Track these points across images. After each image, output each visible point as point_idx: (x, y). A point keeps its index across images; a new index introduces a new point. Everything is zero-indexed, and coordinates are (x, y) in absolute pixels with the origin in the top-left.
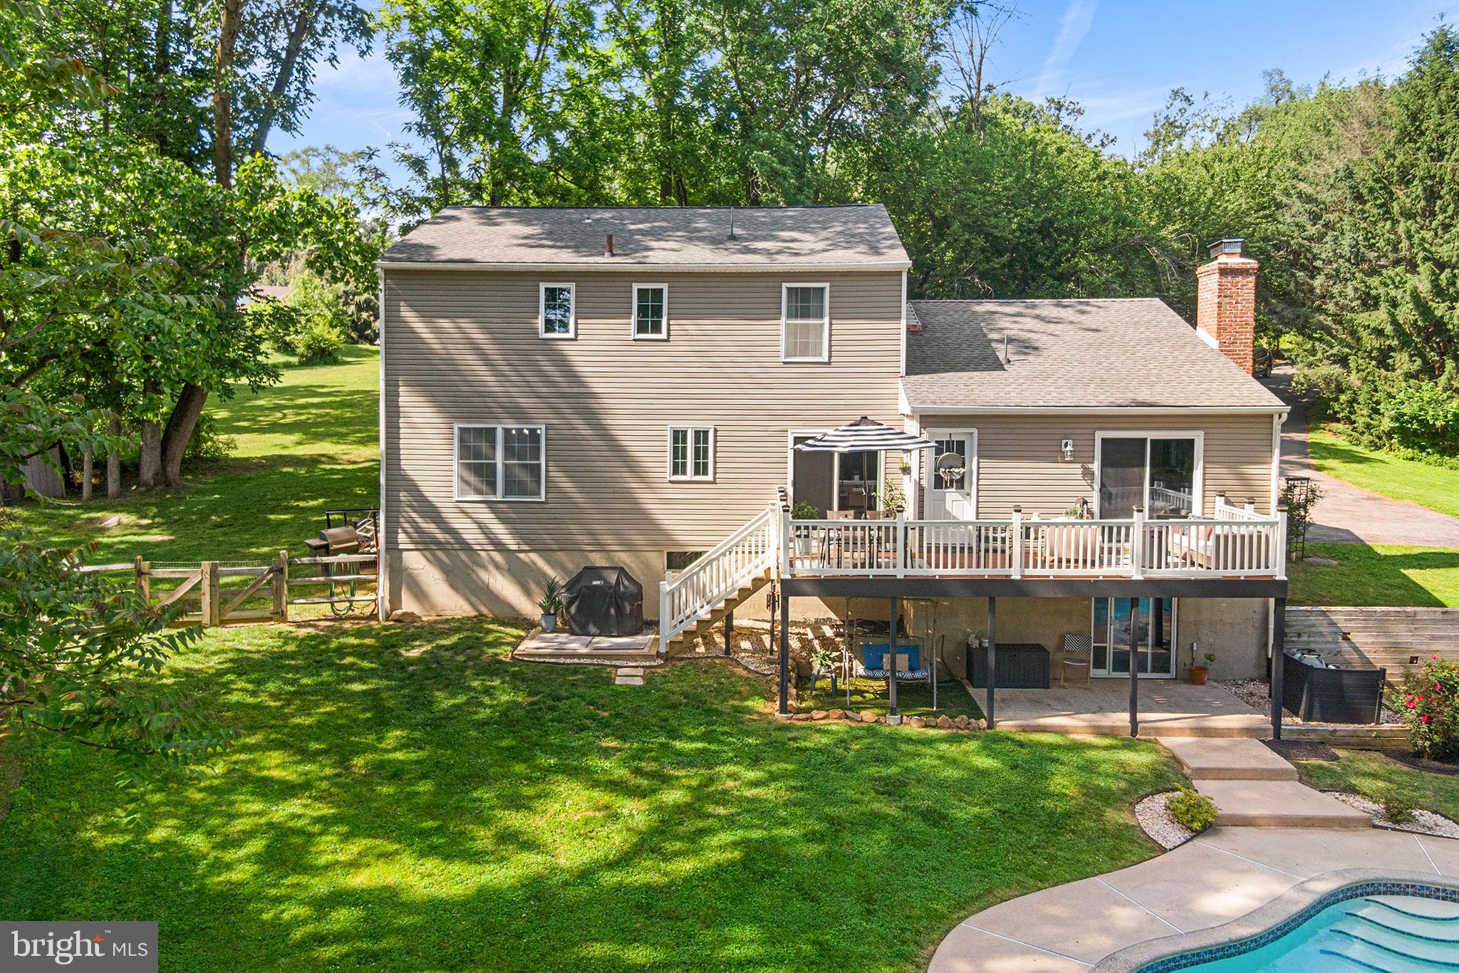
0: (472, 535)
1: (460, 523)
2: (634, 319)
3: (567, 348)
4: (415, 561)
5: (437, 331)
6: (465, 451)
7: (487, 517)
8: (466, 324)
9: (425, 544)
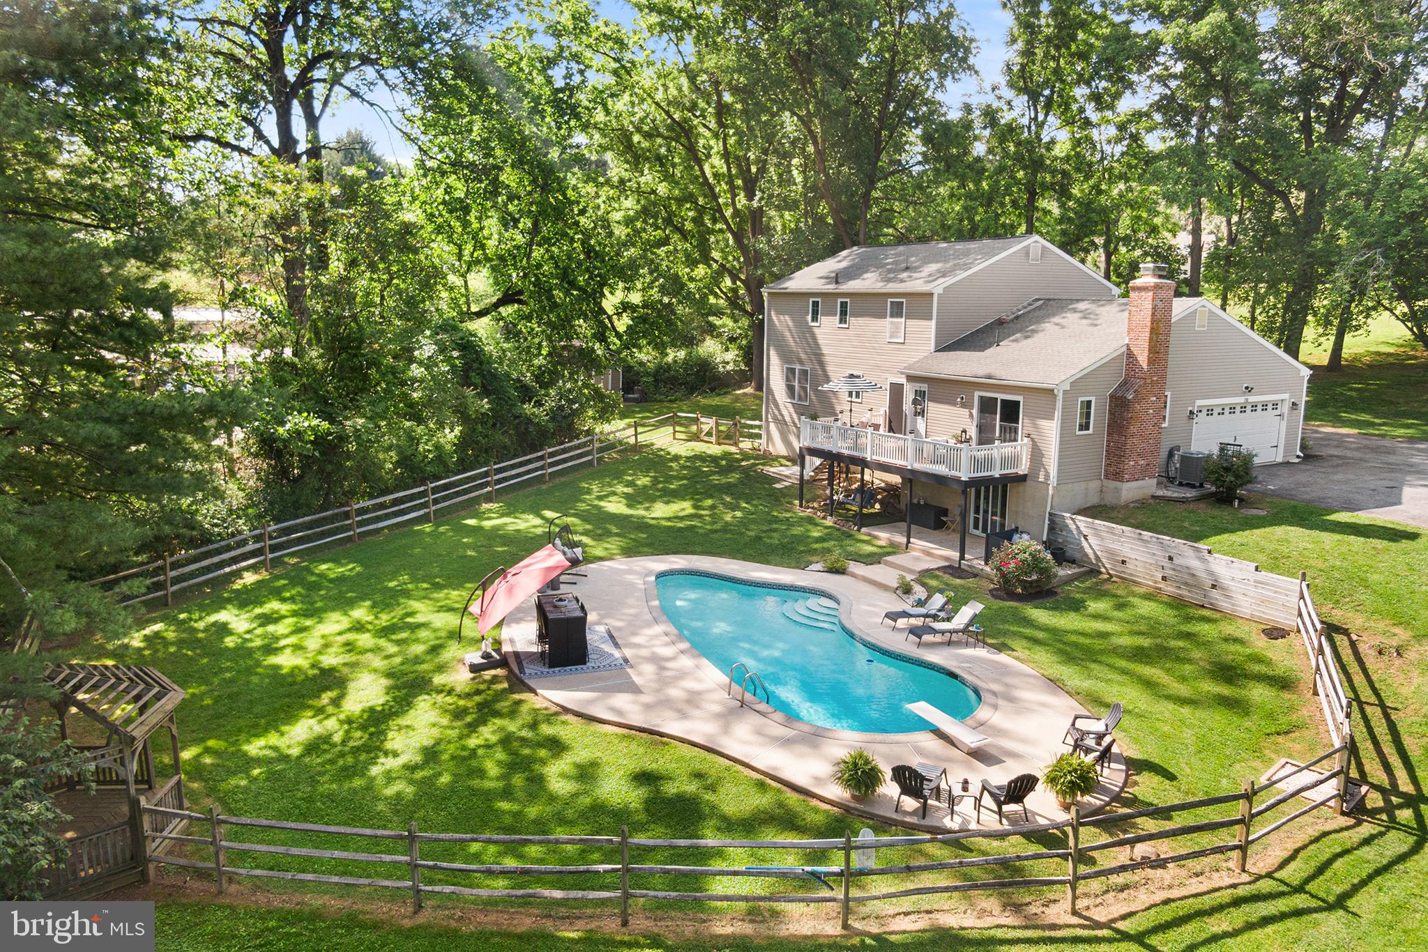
0: (788, 419)
1: (785, 413)
2: (838, 317)
3: (816, 331)
4: (772, 426)
5: (779, 320)
6: (788, 379)
7: (792, 410)
8: (787, 318)
9: (776, 420)
